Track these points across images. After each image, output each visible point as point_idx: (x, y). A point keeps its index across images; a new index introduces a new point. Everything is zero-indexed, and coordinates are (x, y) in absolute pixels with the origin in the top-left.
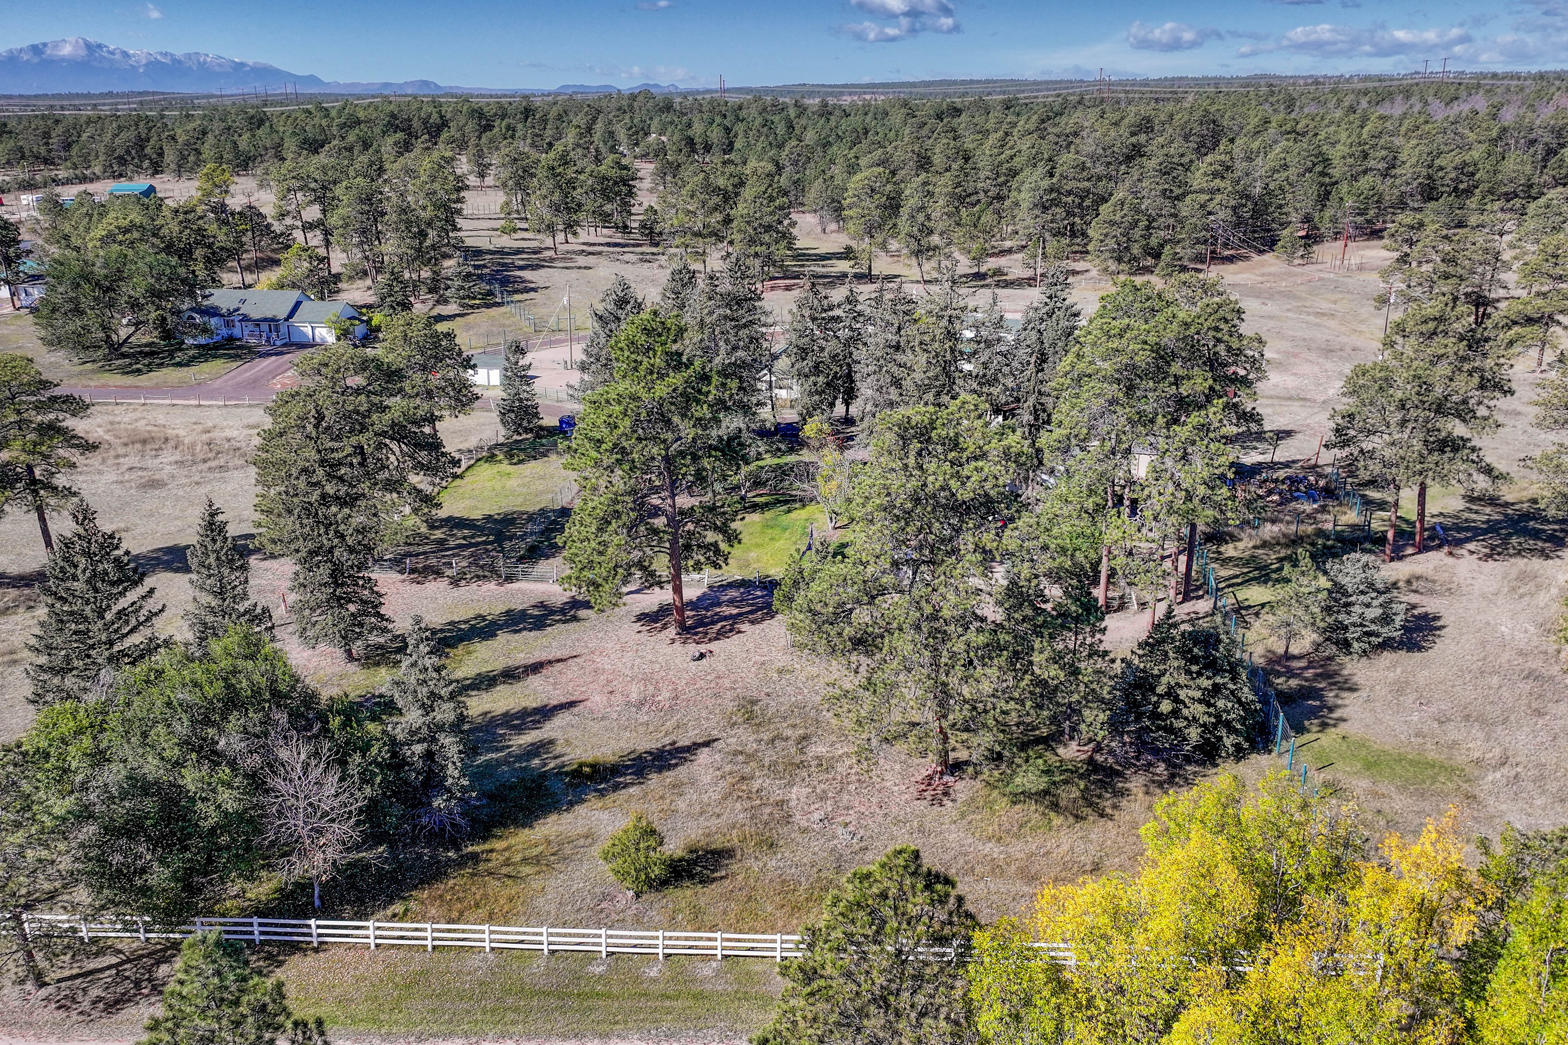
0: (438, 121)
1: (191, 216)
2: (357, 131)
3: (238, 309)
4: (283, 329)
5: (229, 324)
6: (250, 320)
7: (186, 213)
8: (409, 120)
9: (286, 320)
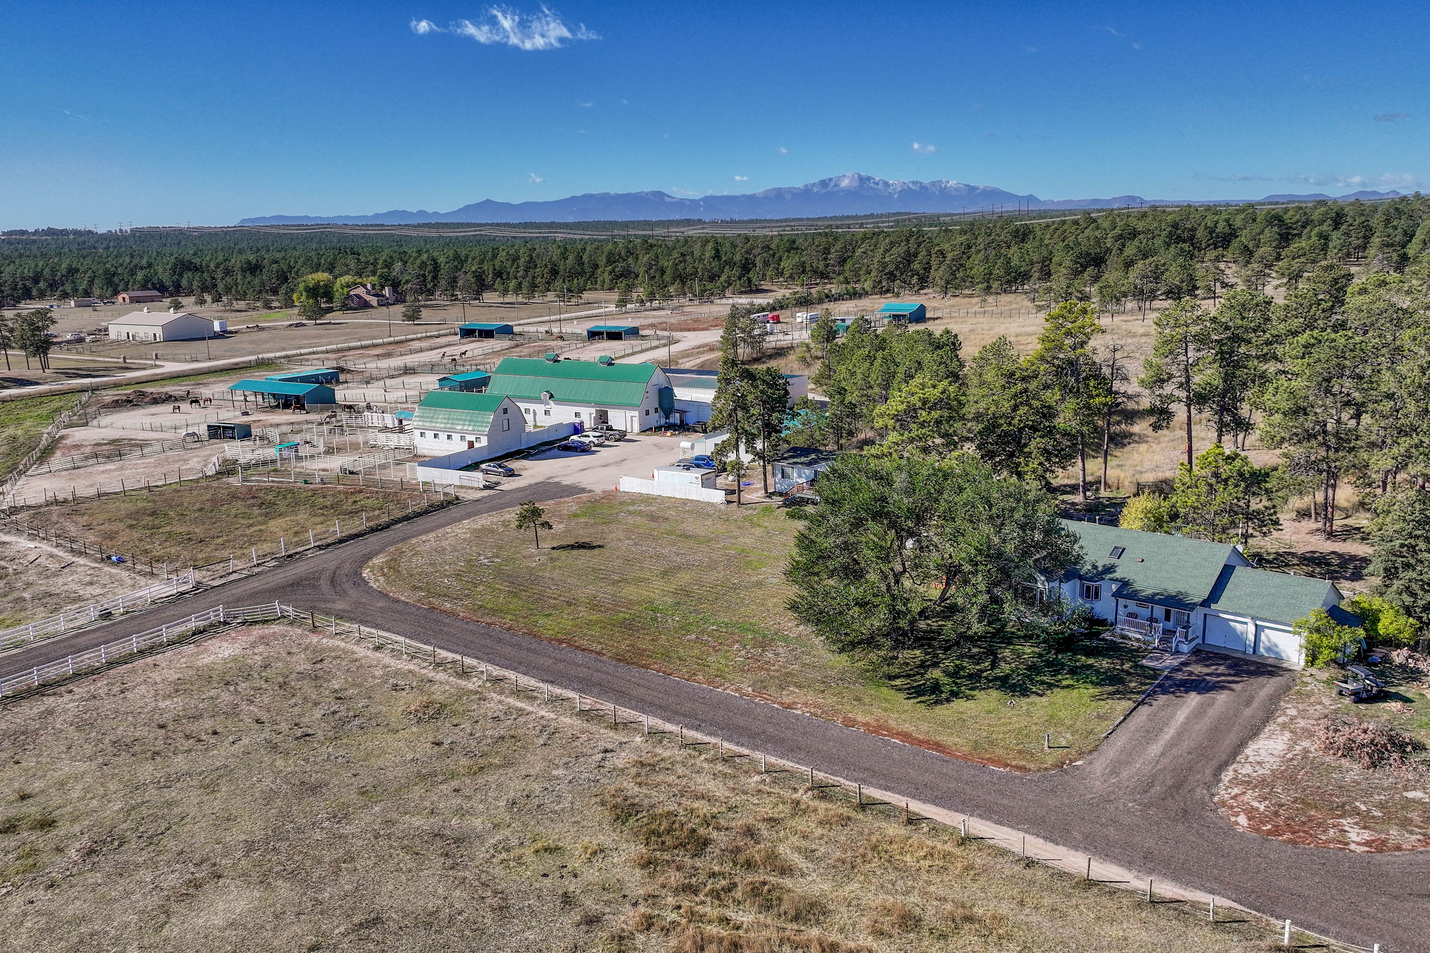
0: (1227, 230)
1: (1033, 385)
2: (1136, 242)
3: (1110, 569)
4: (1196, 618)
5: (1091, 593)
6: (1133, 596)
7: (1023, 379)
8: (1193, 230)
9: (1206, 603)
